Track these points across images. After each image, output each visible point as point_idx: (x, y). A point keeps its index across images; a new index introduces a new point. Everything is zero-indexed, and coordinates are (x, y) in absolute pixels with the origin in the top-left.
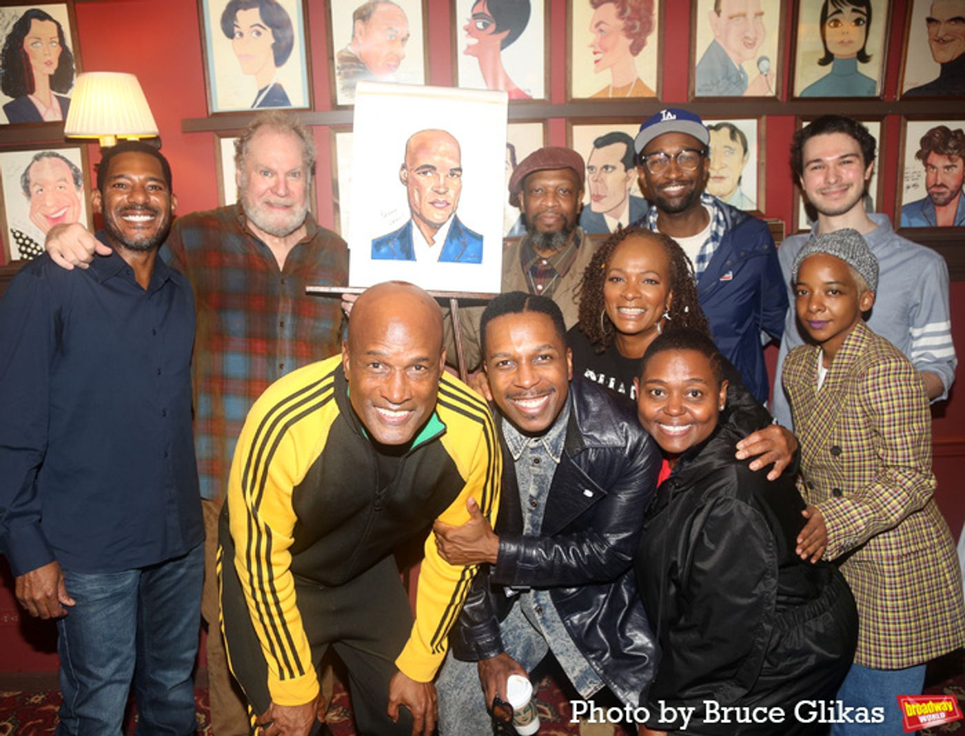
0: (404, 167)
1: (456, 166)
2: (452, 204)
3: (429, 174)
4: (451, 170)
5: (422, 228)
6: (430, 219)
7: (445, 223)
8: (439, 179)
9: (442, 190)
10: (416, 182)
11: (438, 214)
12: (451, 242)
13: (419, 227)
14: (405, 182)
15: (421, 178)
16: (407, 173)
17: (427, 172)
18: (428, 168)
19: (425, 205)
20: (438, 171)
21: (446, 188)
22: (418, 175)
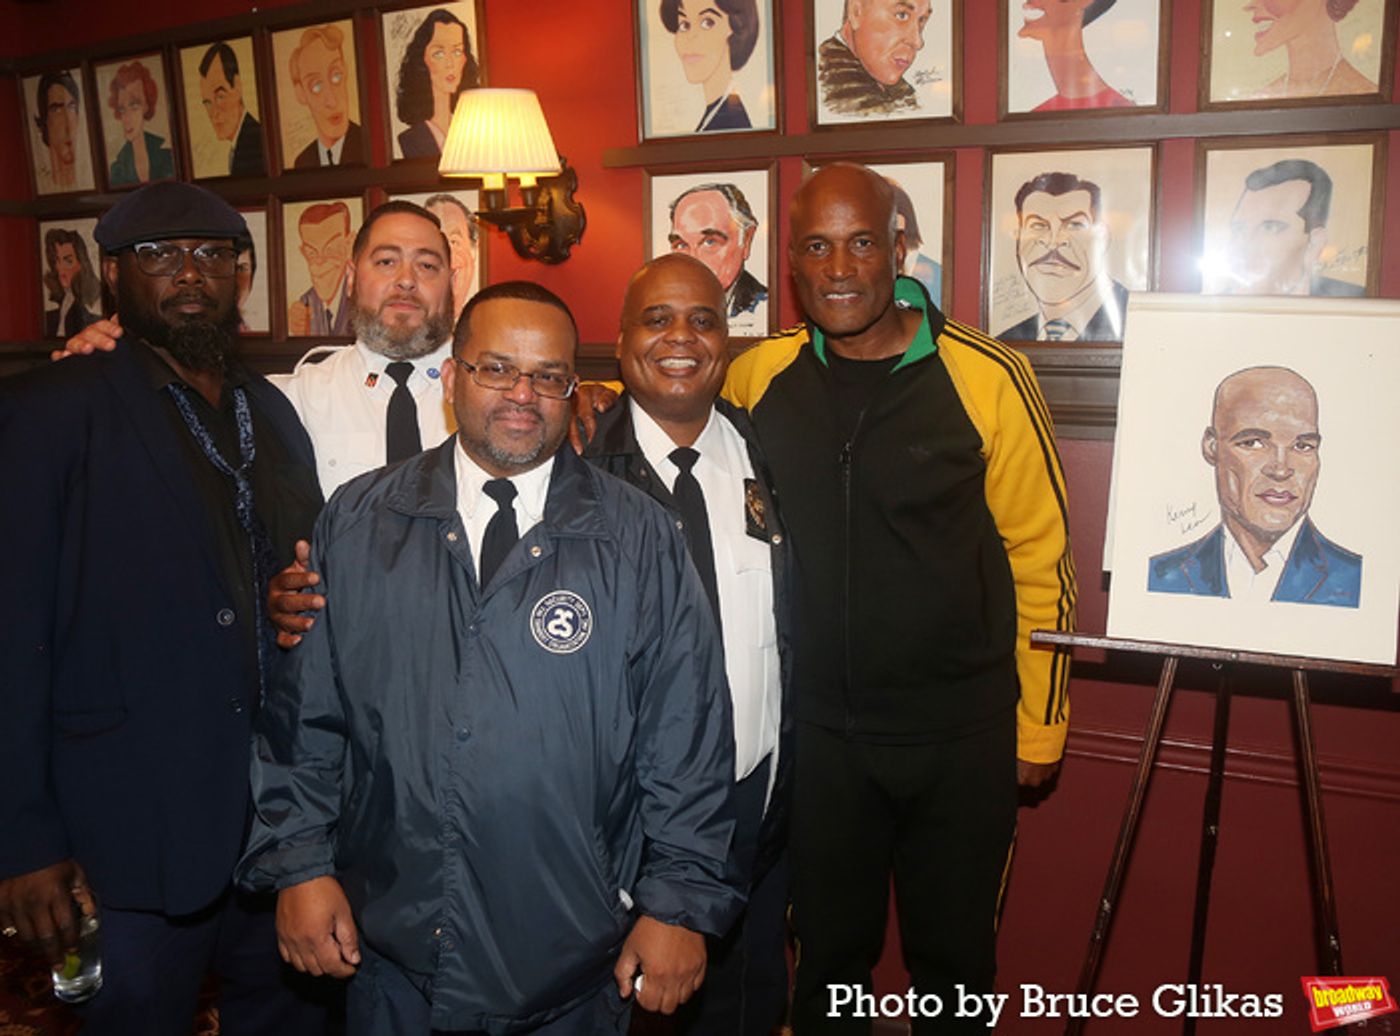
0: (1209, 433)
1: (1308, 429)
2: (1301, 498)
3: (1257, 445)
4: (1299, 438)
5: (1243, 537)
6: (1258, 523)
7: (1283, 533)
8: (1276, 454)
9: (1281, 473)
10: (1233, 460)
11: (1273, 515)
12: (1298, 566)
13: (1237, 539)
14: (1212, 458)
15: (1242, 453)
16: (1217, 444)
17: (1253, 443)
18: (1256, 434)
19: (1248, 498)
20: (1274, 440)
21: (1290, 469)
22: (1237, 448)
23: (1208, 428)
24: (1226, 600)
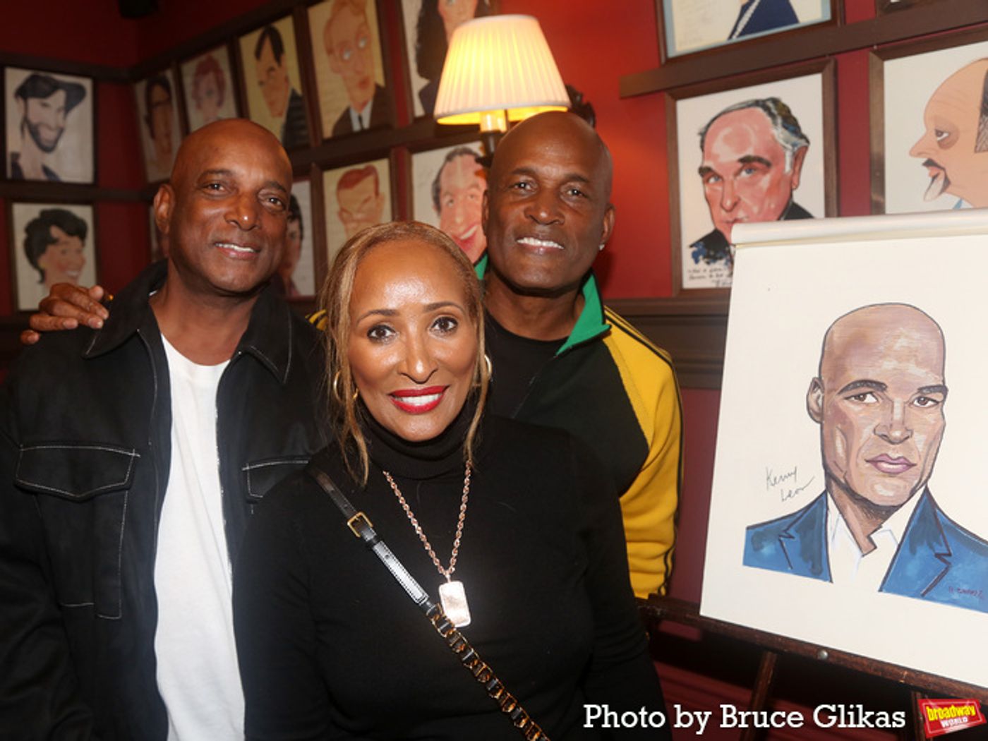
0: (816, 384)
1: (934, 381)
2: (920, 466)
3: (869, 399)
4: (920, 390)
5: (849, 511)
6: (868, 495)
7: (896, 508)
8: (892, 411)
9: (897, 434)
10: (841, 416)
11: (885, 486)
12: (913, 551)
13: (842, 513)
14: (817, 415)
15: (852, 409)
16: (823, 398)
17: (865, 395)
18: (868, 386)
19: (857, 465)
20: (890, 393)
21: (907, 430)
22: (846, 401)
23: (814, 379)
24: (827, 583)
